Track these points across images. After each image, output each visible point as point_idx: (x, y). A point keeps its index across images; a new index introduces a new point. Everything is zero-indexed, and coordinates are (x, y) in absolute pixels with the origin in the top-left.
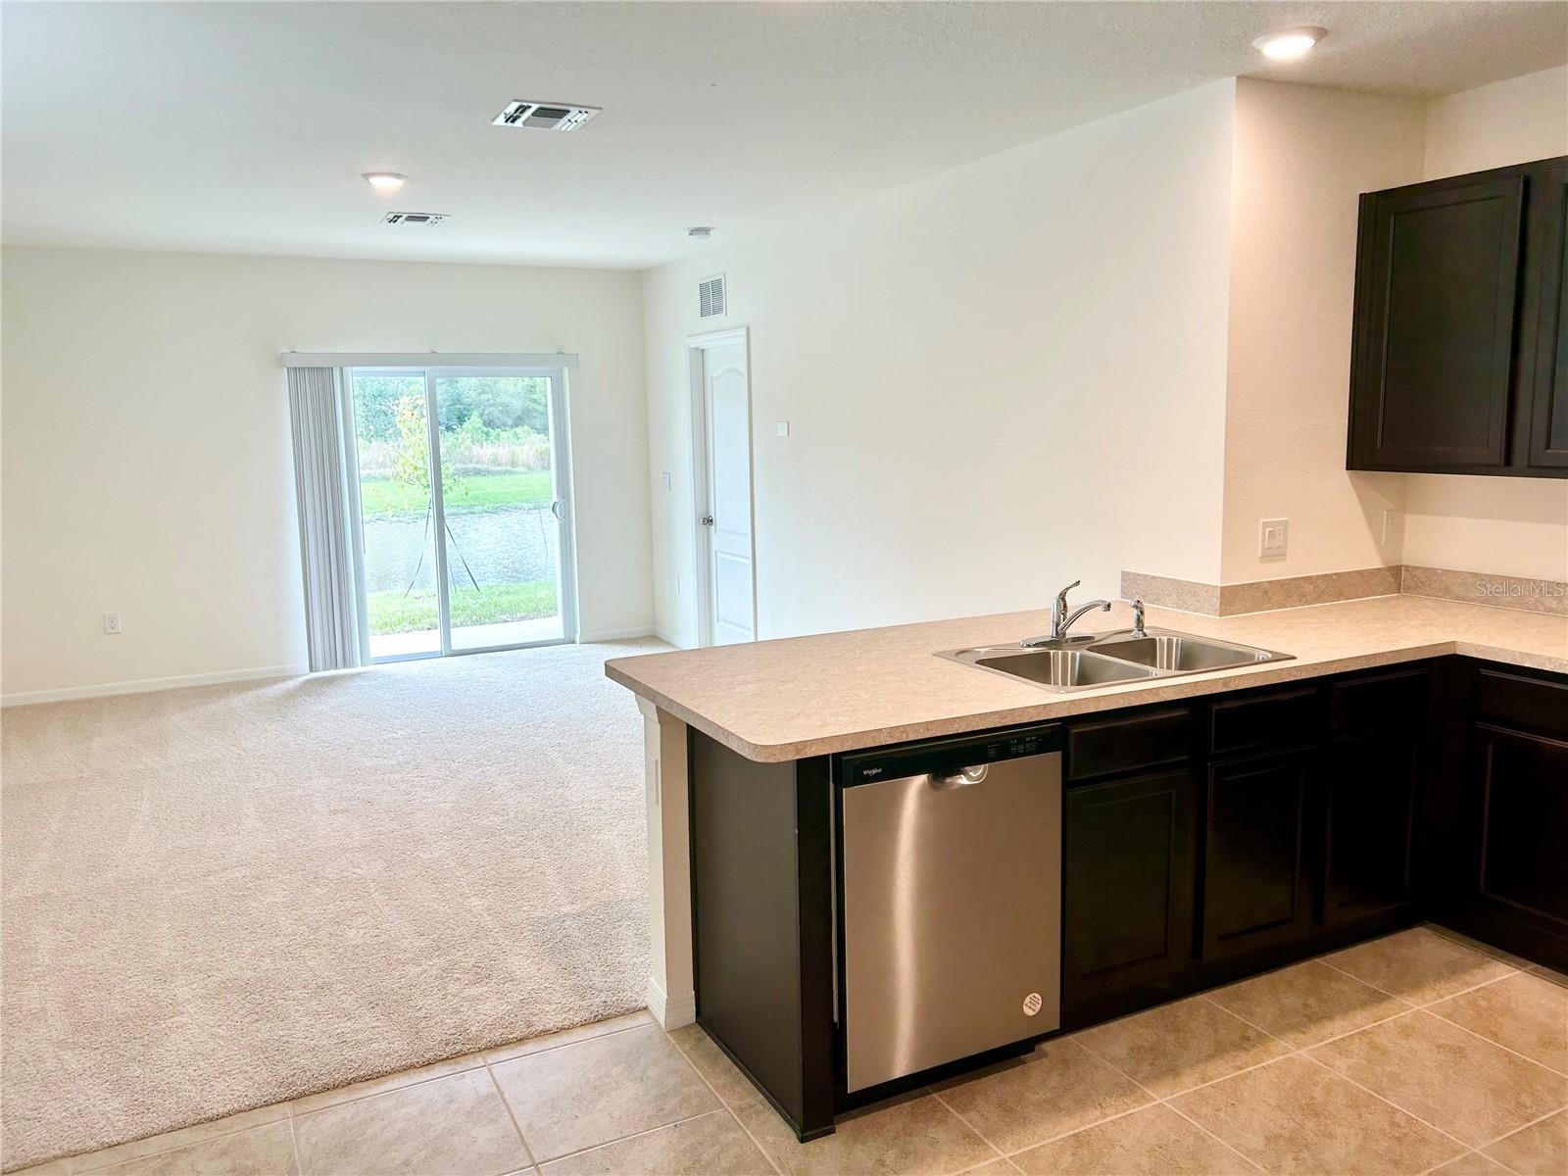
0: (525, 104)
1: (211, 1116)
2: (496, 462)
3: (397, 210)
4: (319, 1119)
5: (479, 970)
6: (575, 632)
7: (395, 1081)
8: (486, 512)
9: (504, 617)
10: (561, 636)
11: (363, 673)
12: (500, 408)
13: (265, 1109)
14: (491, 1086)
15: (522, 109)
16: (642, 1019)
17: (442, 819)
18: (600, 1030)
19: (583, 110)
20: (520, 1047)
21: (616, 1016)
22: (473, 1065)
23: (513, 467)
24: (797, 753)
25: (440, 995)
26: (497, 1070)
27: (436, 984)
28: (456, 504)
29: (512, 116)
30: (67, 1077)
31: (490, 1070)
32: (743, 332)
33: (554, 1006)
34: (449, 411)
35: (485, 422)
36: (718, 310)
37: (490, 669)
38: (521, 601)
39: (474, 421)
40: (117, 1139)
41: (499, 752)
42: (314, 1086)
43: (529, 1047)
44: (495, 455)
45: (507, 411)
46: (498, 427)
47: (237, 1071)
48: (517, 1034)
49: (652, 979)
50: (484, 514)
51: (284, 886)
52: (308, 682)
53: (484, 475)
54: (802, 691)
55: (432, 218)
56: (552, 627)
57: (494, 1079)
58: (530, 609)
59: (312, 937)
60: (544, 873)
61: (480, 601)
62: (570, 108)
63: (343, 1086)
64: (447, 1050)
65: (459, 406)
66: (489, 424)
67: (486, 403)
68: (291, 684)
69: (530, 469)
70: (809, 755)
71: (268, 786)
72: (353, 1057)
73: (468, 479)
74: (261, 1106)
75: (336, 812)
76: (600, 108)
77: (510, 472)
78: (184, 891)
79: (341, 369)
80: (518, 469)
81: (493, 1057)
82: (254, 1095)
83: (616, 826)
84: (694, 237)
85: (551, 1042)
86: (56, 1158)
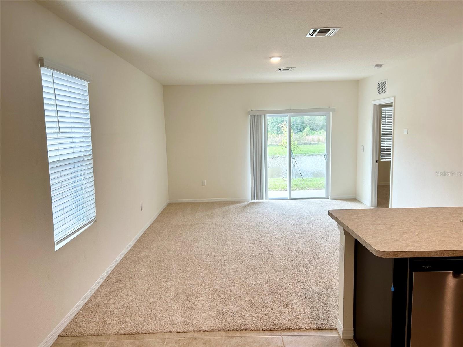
0: (316, 29)
1: (204, 330)
2: (313, 140)
3: (280, 67)
4: (231, 340)
5: (284, 303)
6: (329, 195)
7: (254, 333)
8: (309, 155)
9: (308, 188)
10: (324, 196)
11: (265, 202)
12: (316, 125)
13: (217, 332)
14: (282, 343)
15: (315, 31)
16: (334, 333)
17: (280, 250)
18: (319, 333)
19: (335, 29)
20: (292, 332)
21: (326, 329)
22: (277, 334)
23: (318, 142)
24: (394, 256)
25: (271, 308)
26: (285, 338)
27: (270, 304)
28: (300, 153)
29: (311, 34)
30: (172, 309)
31: (282, 337)
32: (393, 98)
33: (305, 321)
34: (301, 126)
35: (311, 129)
36: (384, 91)
37: (301, 205)
38: (314, 184)
39: (308, 129)
40: (179, 331)
41: (300, 231)
42: (231, 329)
43: (296, 333)
44: (313, 138)
45: (318, 125)
46: (315, 130)
47: (212, 318)
48: (292, 328)
49: (339, 319)
50: (309, 156)
51: (234, 264)
52: (250, 203)
53: (310, 145)
54: (400, 230)
55: (290, 69)
56: (322, 193)
57: (283, 341)
58: (317, 187)
59: (239, 281)
60: (309, 274)
61: (302, 183)
62: (331, 29)
63: (239, 331)
64: (270, 327)
65: (304, 124)
66: (312, 129)
67: (312, 123)
68: (246, 203)
69: (323, 143)
70: (399, 257)
71: (235, 232)
72: (243, 322)
73: (304, 146)
74: (217, 331)
75: (251, 243)
76: (341, 27)
77: (317, 144)
78: (209, 260)
79: (264, 115)
80: (320, 143)
81: (285, 333)
82: (215, 327)
83: (334, 262)
84: (376, 68)
85: (302, 333)
86: (165, 332)
